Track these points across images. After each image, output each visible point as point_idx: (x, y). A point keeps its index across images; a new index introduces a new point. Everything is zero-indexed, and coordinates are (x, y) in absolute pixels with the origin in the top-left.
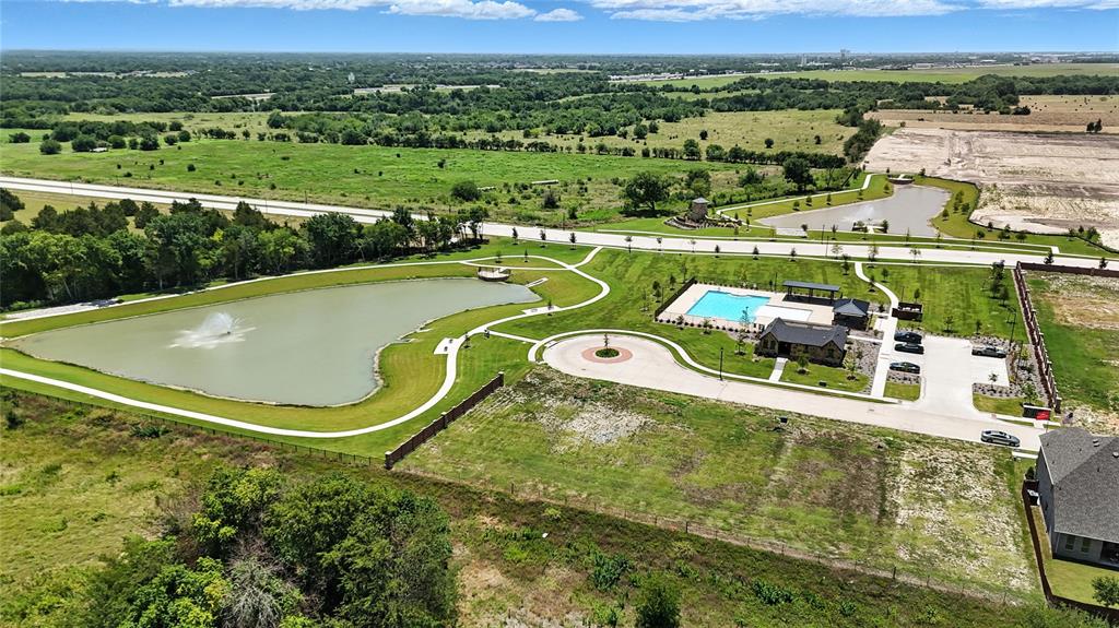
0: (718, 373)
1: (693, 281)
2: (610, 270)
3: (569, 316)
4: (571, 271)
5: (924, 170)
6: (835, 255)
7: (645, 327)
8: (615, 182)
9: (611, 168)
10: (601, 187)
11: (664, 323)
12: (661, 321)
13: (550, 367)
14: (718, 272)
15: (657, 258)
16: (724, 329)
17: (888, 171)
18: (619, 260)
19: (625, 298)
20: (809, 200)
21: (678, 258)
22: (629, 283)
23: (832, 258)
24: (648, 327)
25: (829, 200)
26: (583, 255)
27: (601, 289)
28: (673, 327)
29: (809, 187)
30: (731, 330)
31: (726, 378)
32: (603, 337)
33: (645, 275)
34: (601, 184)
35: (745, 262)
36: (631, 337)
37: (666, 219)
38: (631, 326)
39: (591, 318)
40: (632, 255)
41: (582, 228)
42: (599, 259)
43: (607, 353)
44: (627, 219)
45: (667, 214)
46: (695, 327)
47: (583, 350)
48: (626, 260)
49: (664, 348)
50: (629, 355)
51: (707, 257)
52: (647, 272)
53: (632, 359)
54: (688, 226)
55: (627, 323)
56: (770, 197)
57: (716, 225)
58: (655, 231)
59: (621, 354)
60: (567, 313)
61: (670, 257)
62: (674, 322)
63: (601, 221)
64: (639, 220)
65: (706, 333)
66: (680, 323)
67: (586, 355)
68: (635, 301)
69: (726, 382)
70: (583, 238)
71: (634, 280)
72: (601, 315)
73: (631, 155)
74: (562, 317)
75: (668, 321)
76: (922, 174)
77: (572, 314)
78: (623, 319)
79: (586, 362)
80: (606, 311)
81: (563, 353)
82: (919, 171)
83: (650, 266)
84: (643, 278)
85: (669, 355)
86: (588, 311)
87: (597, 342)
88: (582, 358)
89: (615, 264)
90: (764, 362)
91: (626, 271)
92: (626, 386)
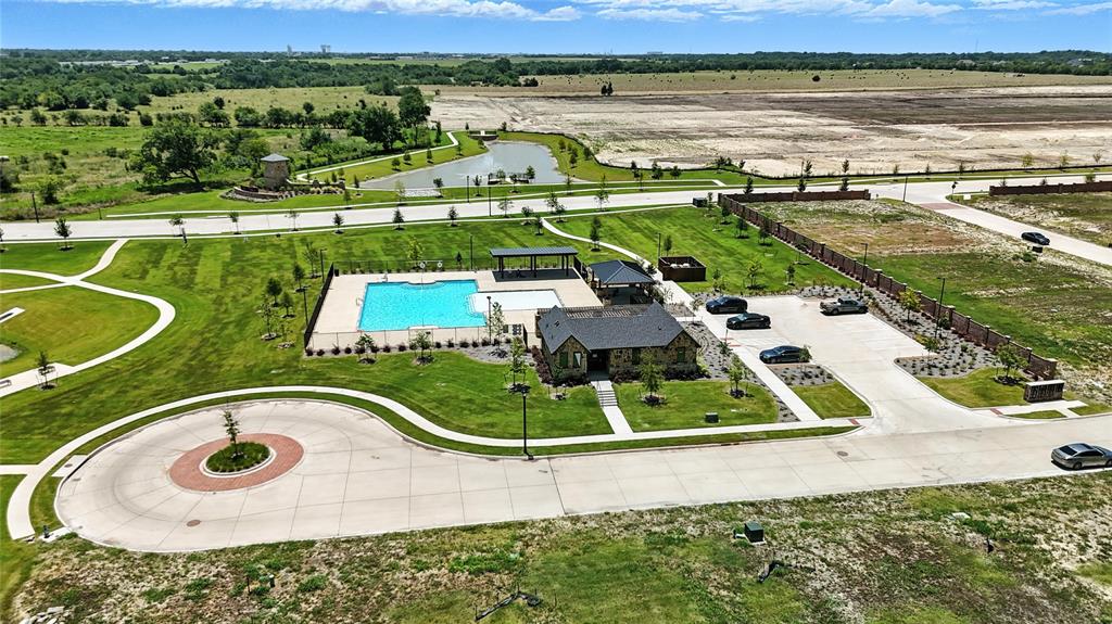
0: (519, 443)
1: (333, 272)
2: (155, 276)
3: (99, 381)
4: (74, 287)
5: (505, 124)
6: (503, 213)
7: (291, 371)
8: (112, 153)
9: (94, 139)
10: (88, 161)
11: (328, 356)
12: (321, 353)
13: (87, 545)
14: (356, 253)
15: (240, 246)
16: (451, 345)
17: (467, 128)
18: (169, 257)
19: (216, 320)
20: (408, 158)
21: (276, 241)
22: (210, 291)
23: (501, 217)
24: (297, 371)
25: (429, 157)
26: (92, 256)
27: (155, 314)
28: (352, 362)
29: (398, 144)
30: (464, 345)
31: (540, 451)
32: (217, 414)
33: (234, 274)
34: (87, 156)
35: (388, 235)
36: (272, 403)
37: (223, 192)
38: (258, 375)
39: (159, 374)
40: (194, 249)
41: (75, 215)
42: (128, 259)
43: (238, 457)
44: (155, 197)
45: (219, 185)
46: (395, 352)
47: (169, 462)
48: (182, 255)
49: (359, 412)
50: (293, 453)
51: (324, 234)
52: (233, 268)
53: (306, 459)
54: (264, 197)
55: (249, 370)
56: (354, 159)
57: (308, 192)
58: (212, 208)
59: (272, 451)
60: (96, 375)
61: (262, 242)
62: (348, 351)
63: (106, 203)
64: (175, 196)
65: (423, 359)
66: (361, 351)
67: (183, 475)
68: (241, 323)
69: (543, 462)
70: (81, 230)
71: (217, 284)
72: (178, 363)
73: (123, 125)
74: (83, 388)
75: (336, 351)
76: (504, 129)
77: (107, 375)
78: (234, 363)
79: (191, 496)
80: (187, 354)
81: (112, 487)
82: (499, 126)
83: (234, 260)
84: (231, 279)
85: (378, 424)
86: (145, 362)
87: (204, 428)
88: (175, 490)
89: (164, 264)
90: (574, 396)
91: (193, 272)
92: (335, 544)
